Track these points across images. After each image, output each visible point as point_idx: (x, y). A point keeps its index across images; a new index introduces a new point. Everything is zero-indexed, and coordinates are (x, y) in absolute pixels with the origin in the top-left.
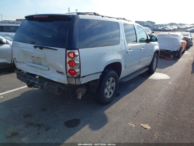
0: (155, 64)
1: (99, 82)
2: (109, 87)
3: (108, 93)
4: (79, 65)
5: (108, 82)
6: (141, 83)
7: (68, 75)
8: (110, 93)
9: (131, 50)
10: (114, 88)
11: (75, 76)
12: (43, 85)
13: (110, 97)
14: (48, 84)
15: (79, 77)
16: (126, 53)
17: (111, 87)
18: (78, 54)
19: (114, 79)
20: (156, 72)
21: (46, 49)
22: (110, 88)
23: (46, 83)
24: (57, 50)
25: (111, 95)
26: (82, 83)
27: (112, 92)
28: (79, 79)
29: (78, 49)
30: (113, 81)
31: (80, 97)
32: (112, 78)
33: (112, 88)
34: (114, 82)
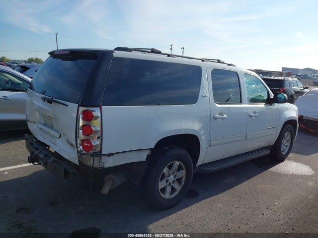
0: (285, 144)
1: (146, 166)
2: (171, 178)
3: (169, 189)
4: (100, 133)
5: (166, 168)
6: (249, 178)
7: (79, 149)
8: (173, 190)
9: (225, 116)
10: (183, 181)
11: (91, 152)
12: (47, 162)
13: (172, 196)
14: (54, 161)
15: (99, 154)
16: (211, 121)
17: (177, 178)
18: (99, 115)
19: (182, 164)
20: (288, 160)
21: (55, 104)
22: (174, 181)
23: (52, 158)
24: (67, 106)
25: (176, 194)
26: (106, 166)
27: (178, 187)
28: (101, 159)
29: (100, 107)
30: (180, 168)
31: (105, 190)
32: (177, 163)
33: (179, 181)
34: (183, 169)
